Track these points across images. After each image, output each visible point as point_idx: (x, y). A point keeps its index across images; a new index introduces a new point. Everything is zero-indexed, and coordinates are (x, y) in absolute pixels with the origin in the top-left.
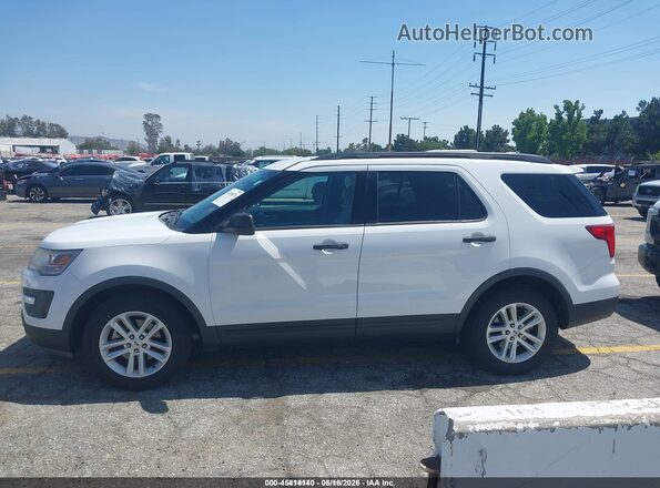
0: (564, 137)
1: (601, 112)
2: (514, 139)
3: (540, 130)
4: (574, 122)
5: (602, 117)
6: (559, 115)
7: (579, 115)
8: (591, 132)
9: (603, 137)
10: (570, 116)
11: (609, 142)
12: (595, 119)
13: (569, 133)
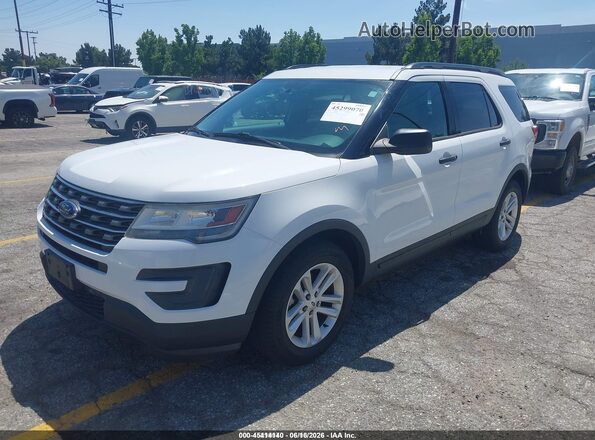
0: (186, 58)
1: (211, 38)
2: (139, 59)
3: (163, 51)
4: (192, 45)
5: (213, 42)
6: (179, 38)
7: (196, 40)
8: (206, 55)
9: (217, 60)
10: (188, 40)
11: (222, 64)
12: (208, 44)
13: (190, 56)
